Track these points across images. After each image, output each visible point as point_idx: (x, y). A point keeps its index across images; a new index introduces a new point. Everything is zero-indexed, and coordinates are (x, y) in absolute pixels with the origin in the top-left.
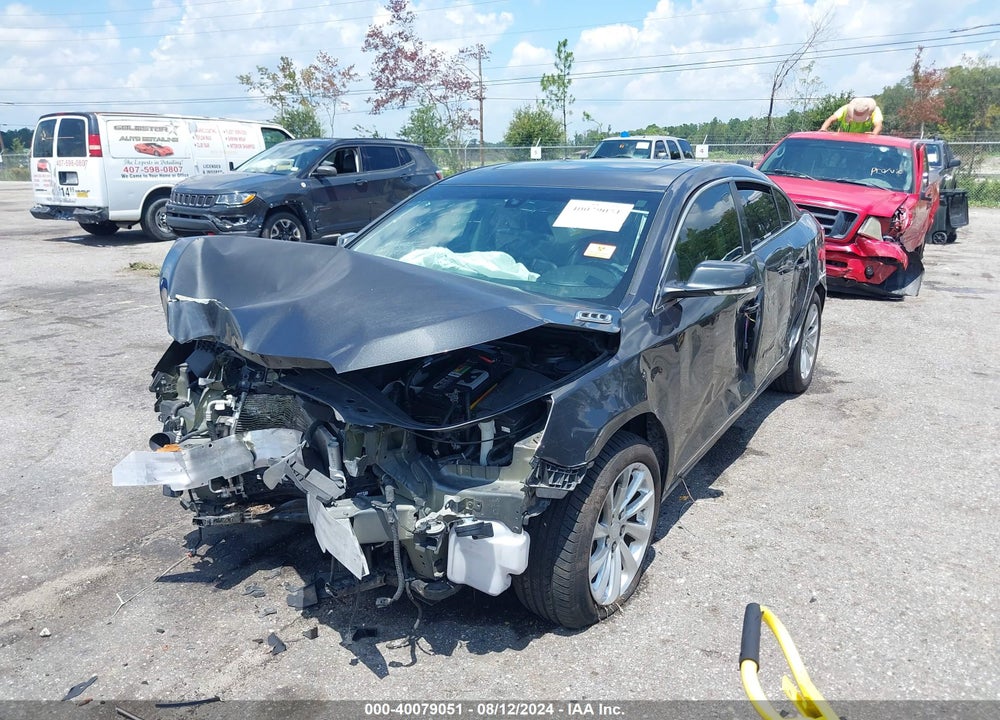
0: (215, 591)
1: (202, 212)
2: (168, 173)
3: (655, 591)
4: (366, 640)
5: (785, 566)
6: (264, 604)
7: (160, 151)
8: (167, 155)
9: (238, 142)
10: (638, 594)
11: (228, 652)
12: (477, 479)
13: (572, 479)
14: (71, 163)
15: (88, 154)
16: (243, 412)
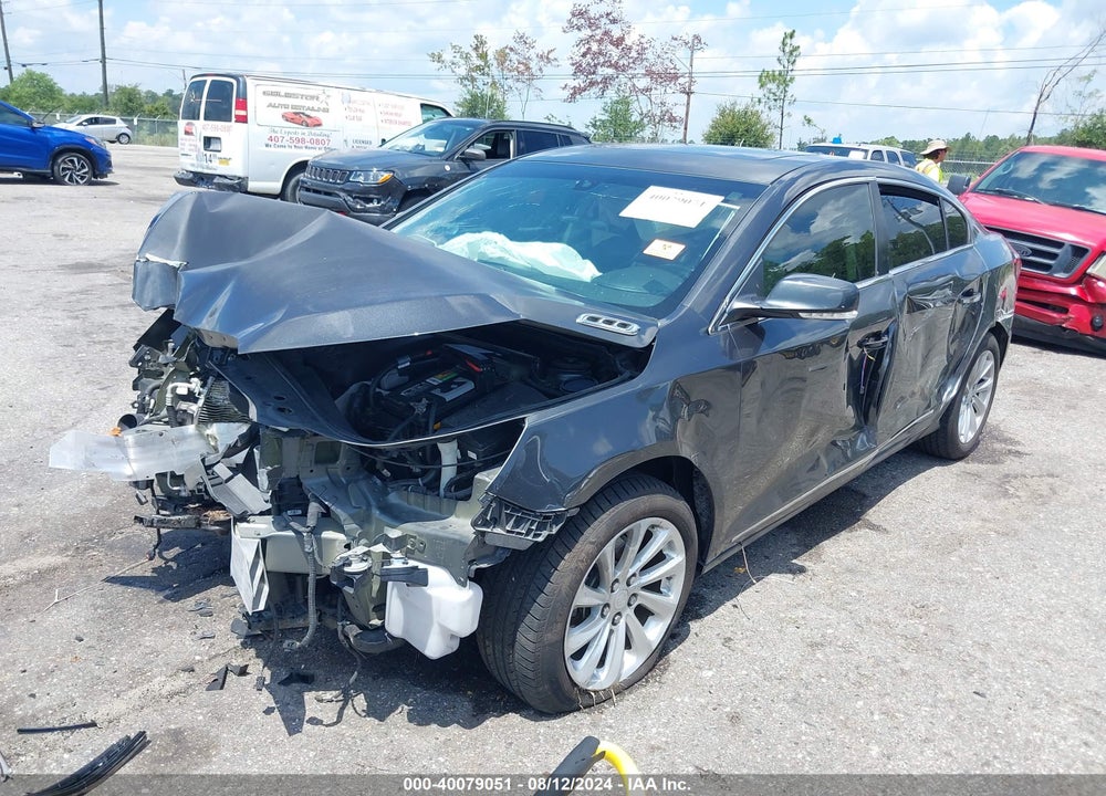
0: (161, 602)
1: (337, 189)
2: (315, 145)
3: (669, 682)
4: (296, 686)
5: (850, 675)
6: (206, 626)
7: (309, 121)
8: (315, 126)
9: (393, 118)
10: (647, 681)
11: (138, 675)
12: (429, 512)
13: (541, 527)
14: (216, 128)
15: (234, 119)
16: (208, 399)
